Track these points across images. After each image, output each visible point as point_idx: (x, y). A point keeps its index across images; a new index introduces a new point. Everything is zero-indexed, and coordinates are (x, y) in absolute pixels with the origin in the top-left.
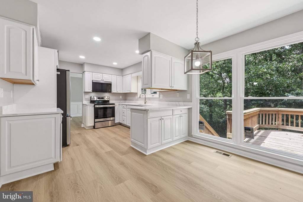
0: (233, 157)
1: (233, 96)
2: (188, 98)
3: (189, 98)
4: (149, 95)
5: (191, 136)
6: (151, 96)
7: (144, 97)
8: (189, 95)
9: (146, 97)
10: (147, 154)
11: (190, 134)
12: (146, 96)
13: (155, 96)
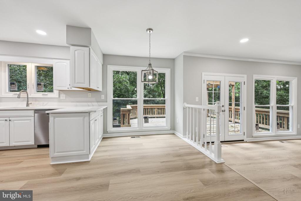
0: (141, 137)
1: (138, 97)
2: (102, 98)
3: (104, 98)
4: (35, 93)
5: (107, 132)
6: (41, 95)
7: (25, 96)
8: (104, 96)
9: (29, 97)
10: (89, 160)
11: (105, 131)
12: (29, 95)
13: (48, 95)
